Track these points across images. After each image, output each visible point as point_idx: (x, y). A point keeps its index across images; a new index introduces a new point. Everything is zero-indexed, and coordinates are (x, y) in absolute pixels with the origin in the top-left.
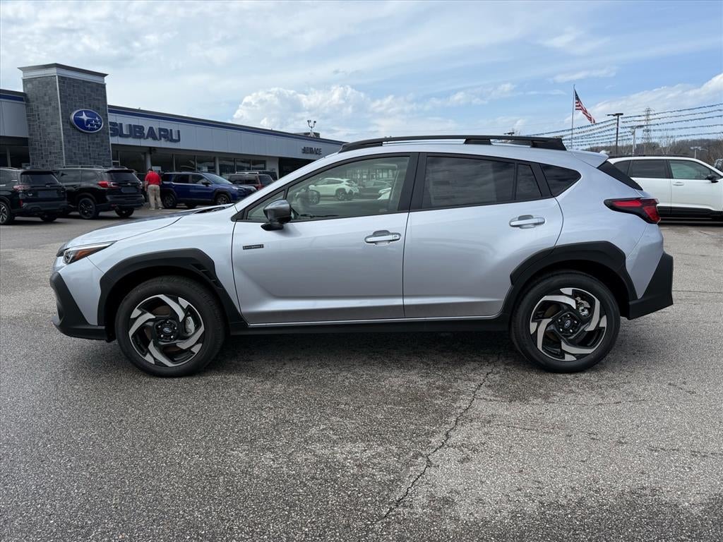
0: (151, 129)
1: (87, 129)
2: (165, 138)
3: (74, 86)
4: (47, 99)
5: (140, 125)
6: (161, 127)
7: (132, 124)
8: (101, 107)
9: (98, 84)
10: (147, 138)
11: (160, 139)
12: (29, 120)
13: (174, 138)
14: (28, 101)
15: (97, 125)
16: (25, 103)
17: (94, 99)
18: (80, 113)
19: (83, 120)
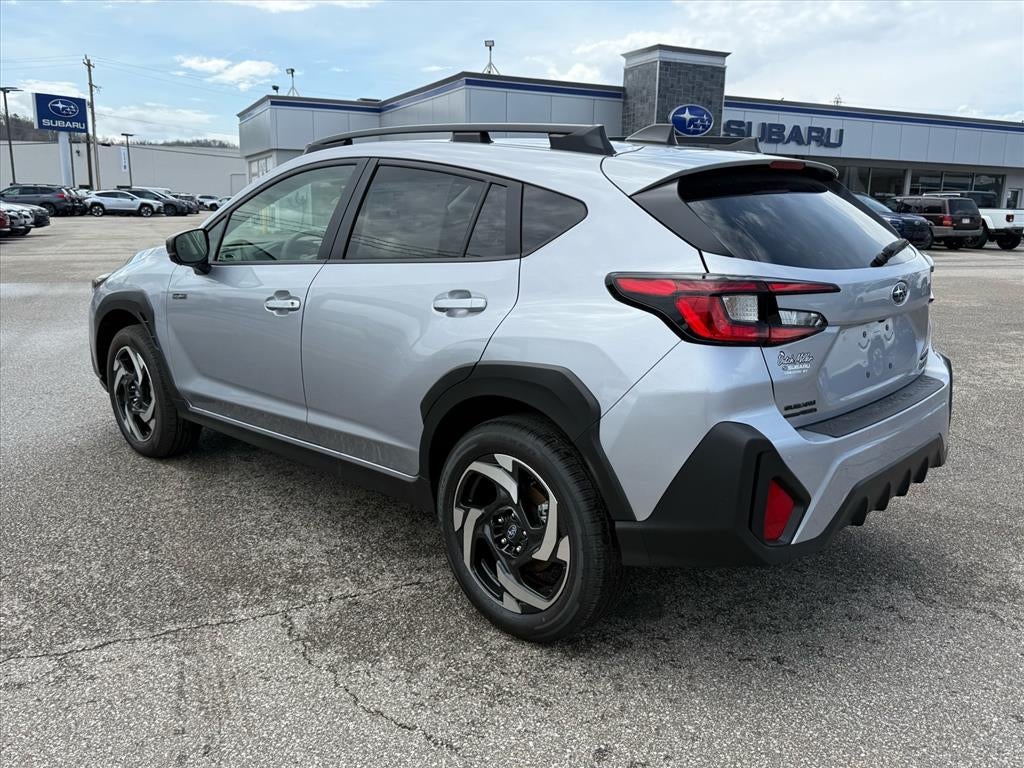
0: (796, 129)
1: (688, 132)
2: (817, 141)
3: (679, 73)
4: (645, 92)
5: (781, 123)
6: (813, 125)
7: (767, 122)
8: (714, 100)
9: (714, 69)
10: (788, 141)
11: (809, 143)
12: (624, 123)
13: (832, 141)
14: (625, 97)
15: (704, 126)
16: (622, 100)
17: (706, 89)
18: (682, 111)
19: (684, 119)
